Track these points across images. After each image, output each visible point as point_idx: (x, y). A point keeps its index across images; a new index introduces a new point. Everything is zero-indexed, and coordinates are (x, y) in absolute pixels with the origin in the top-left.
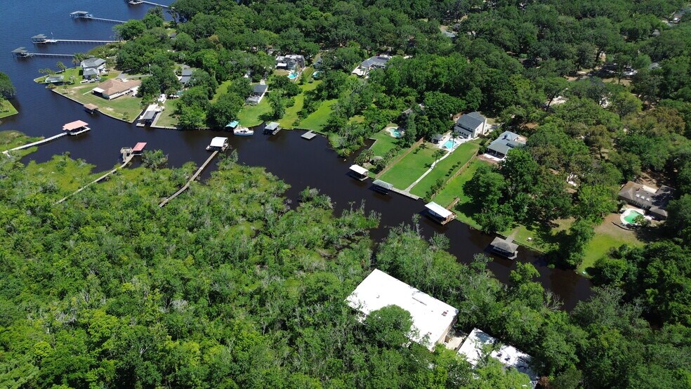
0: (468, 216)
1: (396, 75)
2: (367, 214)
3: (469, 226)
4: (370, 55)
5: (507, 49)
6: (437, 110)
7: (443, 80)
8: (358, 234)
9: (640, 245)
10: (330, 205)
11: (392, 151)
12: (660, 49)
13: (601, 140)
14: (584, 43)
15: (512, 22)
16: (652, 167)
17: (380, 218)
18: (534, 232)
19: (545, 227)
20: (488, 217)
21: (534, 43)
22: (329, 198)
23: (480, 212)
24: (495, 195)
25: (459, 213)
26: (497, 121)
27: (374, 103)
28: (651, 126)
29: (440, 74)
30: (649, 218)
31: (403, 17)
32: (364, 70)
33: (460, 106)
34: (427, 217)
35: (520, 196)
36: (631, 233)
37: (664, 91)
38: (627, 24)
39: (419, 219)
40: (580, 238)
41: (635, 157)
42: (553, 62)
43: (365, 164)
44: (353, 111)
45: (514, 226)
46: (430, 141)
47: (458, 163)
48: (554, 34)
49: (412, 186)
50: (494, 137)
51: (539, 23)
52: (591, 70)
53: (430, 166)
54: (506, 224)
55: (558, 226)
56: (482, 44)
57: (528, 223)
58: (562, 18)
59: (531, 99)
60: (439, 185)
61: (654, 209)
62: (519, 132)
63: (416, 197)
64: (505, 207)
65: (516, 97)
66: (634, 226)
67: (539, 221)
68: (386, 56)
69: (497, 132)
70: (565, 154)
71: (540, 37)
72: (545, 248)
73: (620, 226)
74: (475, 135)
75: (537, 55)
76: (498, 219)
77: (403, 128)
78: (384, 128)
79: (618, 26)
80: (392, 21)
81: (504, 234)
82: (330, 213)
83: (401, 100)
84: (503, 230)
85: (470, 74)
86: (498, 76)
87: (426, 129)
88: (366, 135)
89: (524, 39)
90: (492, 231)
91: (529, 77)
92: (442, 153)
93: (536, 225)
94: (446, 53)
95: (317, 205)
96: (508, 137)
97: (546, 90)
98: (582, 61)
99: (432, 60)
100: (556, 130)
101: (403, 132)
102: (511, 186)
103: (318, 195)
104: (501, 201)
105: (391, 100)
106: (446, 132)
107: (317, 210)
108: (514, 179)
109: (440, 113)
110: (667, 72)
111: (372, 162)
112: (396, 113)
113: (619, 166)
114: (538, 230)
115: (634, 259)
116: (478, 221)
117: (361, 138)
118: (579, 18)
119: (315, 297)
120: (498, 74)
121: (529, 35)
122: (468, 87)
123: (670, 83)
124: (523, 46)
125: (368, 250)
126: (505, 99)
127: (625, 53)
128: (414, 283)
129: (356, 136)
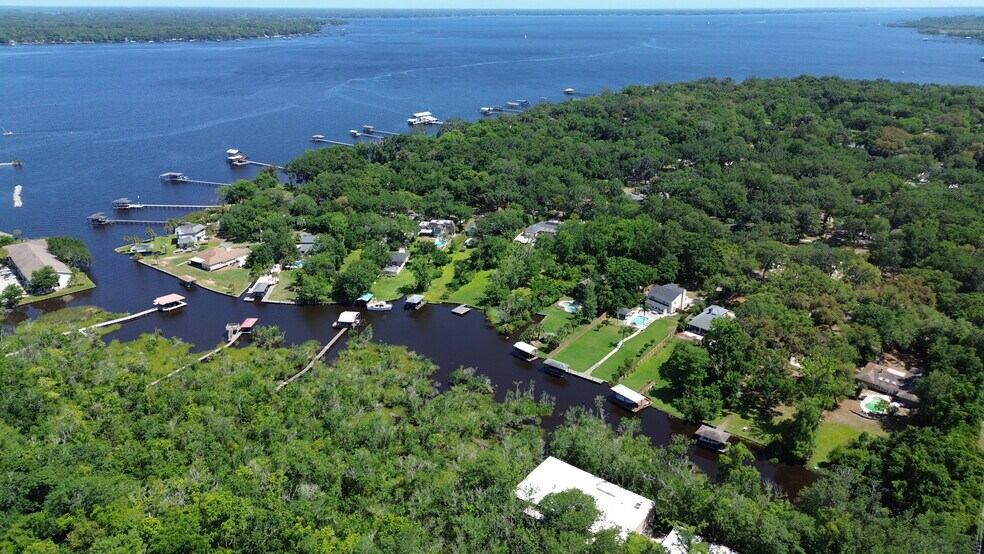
0: (665, 402)
1: (570, 239)
2: (537, 400)
3: (668, 414)
4: (537, 221)
5: (710, 212)
6: (623, 279)
7: (629, 245)
8: (526, 422)
9: (886, 435)
10: (490, 389)
11: (567, 326)
12: (901, 213)
13: (829, 312)
14: (804, 205)
15: (713, 182)
16: (898, 347)
17: (553, 404)
18: (751, 421)
19: (765, 417)
20: (691, 403)
21: (743, 204)
22: (488, 381)
23: (680, 397)
24: (699, 374)
25: (655, 399)
26: (700, 295)
27: (543, 274)
28: (891, 296)
29: (625, 238)
30: (897, 405)
31: (575, 176)
32: (529, 237)
33: (651, 275)
34: (614, 403)
35: (729, 375)
36: (874, 422)
37: (908, 259)
38: (860, 184)
39: (603, 403)
40: (805, 421)
41: (871, 331)
42: (766, 227)
43: (533, 342)
44: (517, 281)
45: (725, 415)
46: (615, 317)
47: (652, 342)
48: (767, 195)
49: (593, 368)
50: (696, 311)
51: (749, 184)
52: (818, 238)
53: (616, 346)
54: (714, 411)
55: (781, 414)
56: (678, 205)
57: (743, 410)
58: (775, 177)
59: (740, 266)
60: (628, 366)
61: (902, 394)
62: (728, 306)
63: (600, 381)
64: (713, 389)
65: (720, 264)
66: (878, 414)
67: (757, 408)
68: (556, 222)
69: (700, 306)
70: (784, 326)
71: (750, 199)
72: (765, 440)
73: (861, 414)
74: (672, 311)
75: (747, 219)
76: (704, 404)
77: (580, 301)
78: (556, 301)
79: (849, 187)
80: (563, 180)
81: (712, 423)
82: (489, 398)
83: (577, 269)
84: (711, 419)
85: (662, 237)
86: (698, 241)
87: (610, 301)
88: (534, 309)
89: (730, 201)
90: (698, 418)
91: (737, 242)
92: (631, 330)
93: (754, 413)
94: (632, 216)
95: (474, 389)
96: (713, 312)
97: (759, 256)
98: (803, 226)
99: (614, 222)
100: (773, 300)
101: (580, 307)
102: (718, 362)
103: (475, 376)
104: (706, 382)
105: (564, 269)
106: (635, 306)
107: (473, 394)
108: (722, 355)
109: (627, 283)
110: (909, 237)
111: (542, 341)
112: (571, 285)
113: (853, 342)
114: (755, 419)
115: (877, 450)
116: (680, 408)
117: (527, 313)
118: (798, 178)
119: (477, 480)
120: (697, 239)
121: (737, 195)
122: (661, 254)
123: (914, 249)
124: (729, 210)
125: (541, 441)
126: (708, 268)
127: (857, 216)
128: (598, 471)
129: (520, 310)
